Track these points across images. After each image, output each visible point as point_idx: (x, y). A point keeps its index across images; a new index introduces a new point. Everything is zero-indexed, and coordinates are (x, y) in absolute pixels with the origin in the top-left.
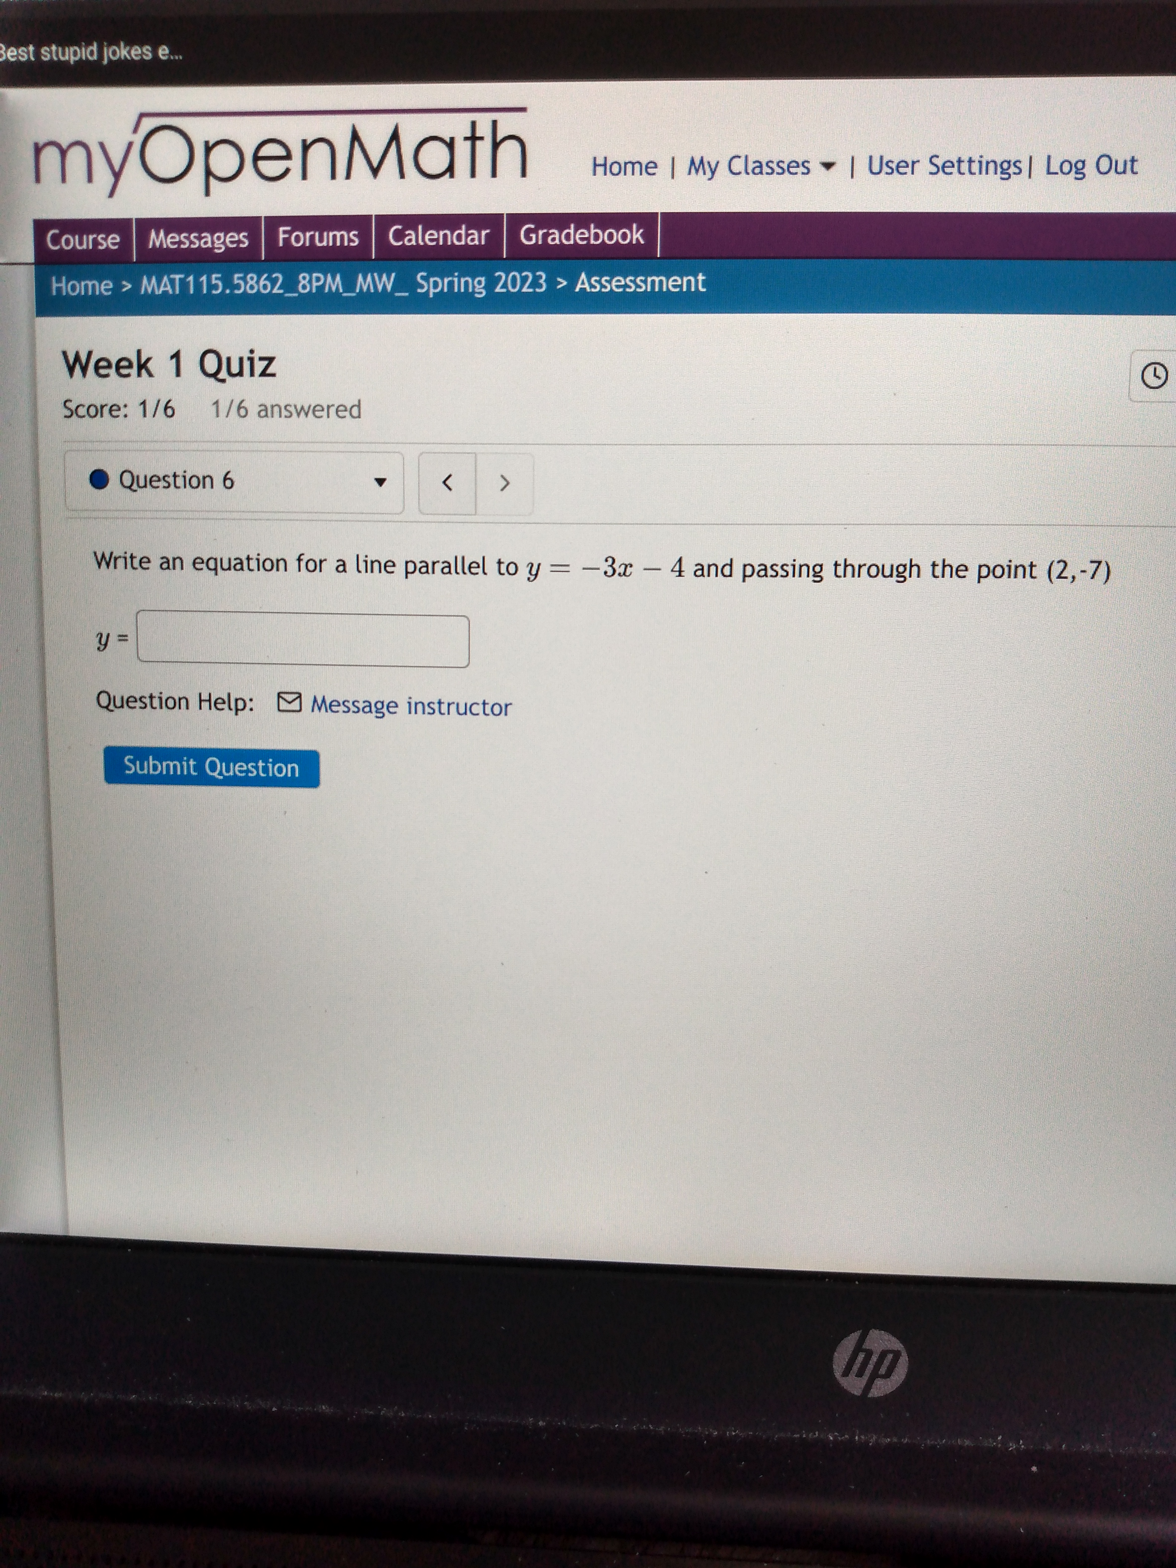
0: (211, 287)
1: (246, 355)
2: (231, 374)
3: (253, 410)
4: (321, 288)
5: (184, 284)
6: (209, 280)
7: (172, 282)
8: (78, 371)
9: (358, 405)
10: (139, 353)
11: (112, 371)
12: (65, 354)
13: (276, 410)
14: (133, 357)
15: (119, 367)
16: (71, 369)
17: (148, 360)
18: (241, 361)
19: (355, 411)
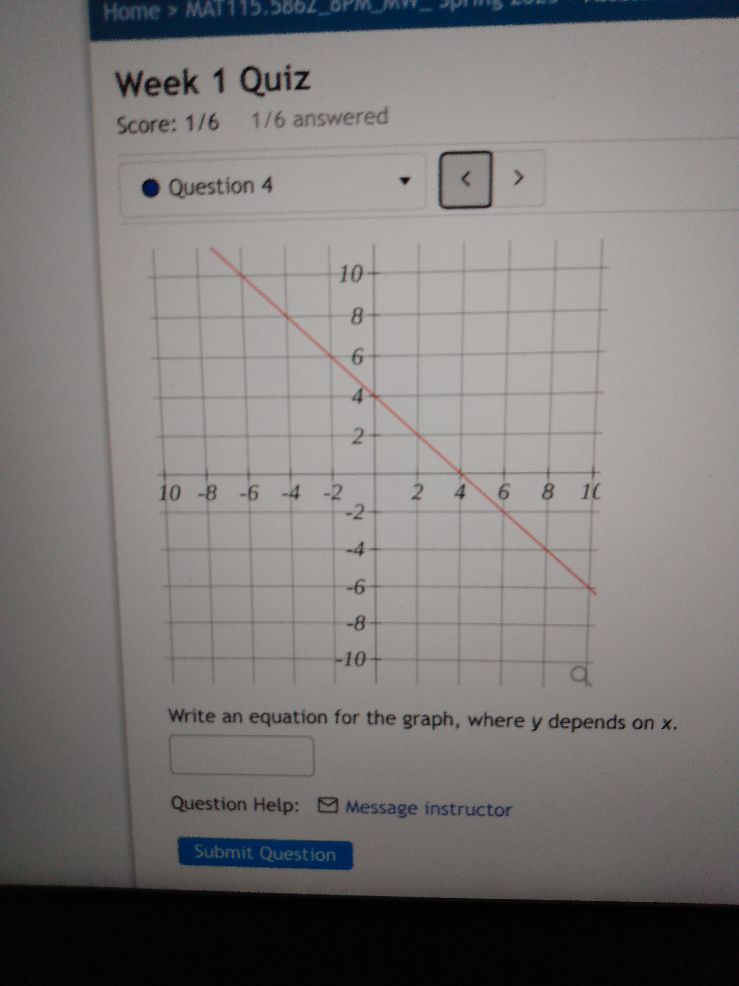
1: (283, 70)
2: (269, 89)
3: (290, 119)
4: (351, 7)
6: (248, 3)
7: (215, 6)
8: (130, 90)
9: (385, 112)
10: (185, 72)
11: (161, 90)
12: (118, 76)
13: (311, 119)
14: (180, 76)
15: (167, 86)
16: (124, 90)
17: (194, 78)
18: (278, 76)
19: (382, 118)
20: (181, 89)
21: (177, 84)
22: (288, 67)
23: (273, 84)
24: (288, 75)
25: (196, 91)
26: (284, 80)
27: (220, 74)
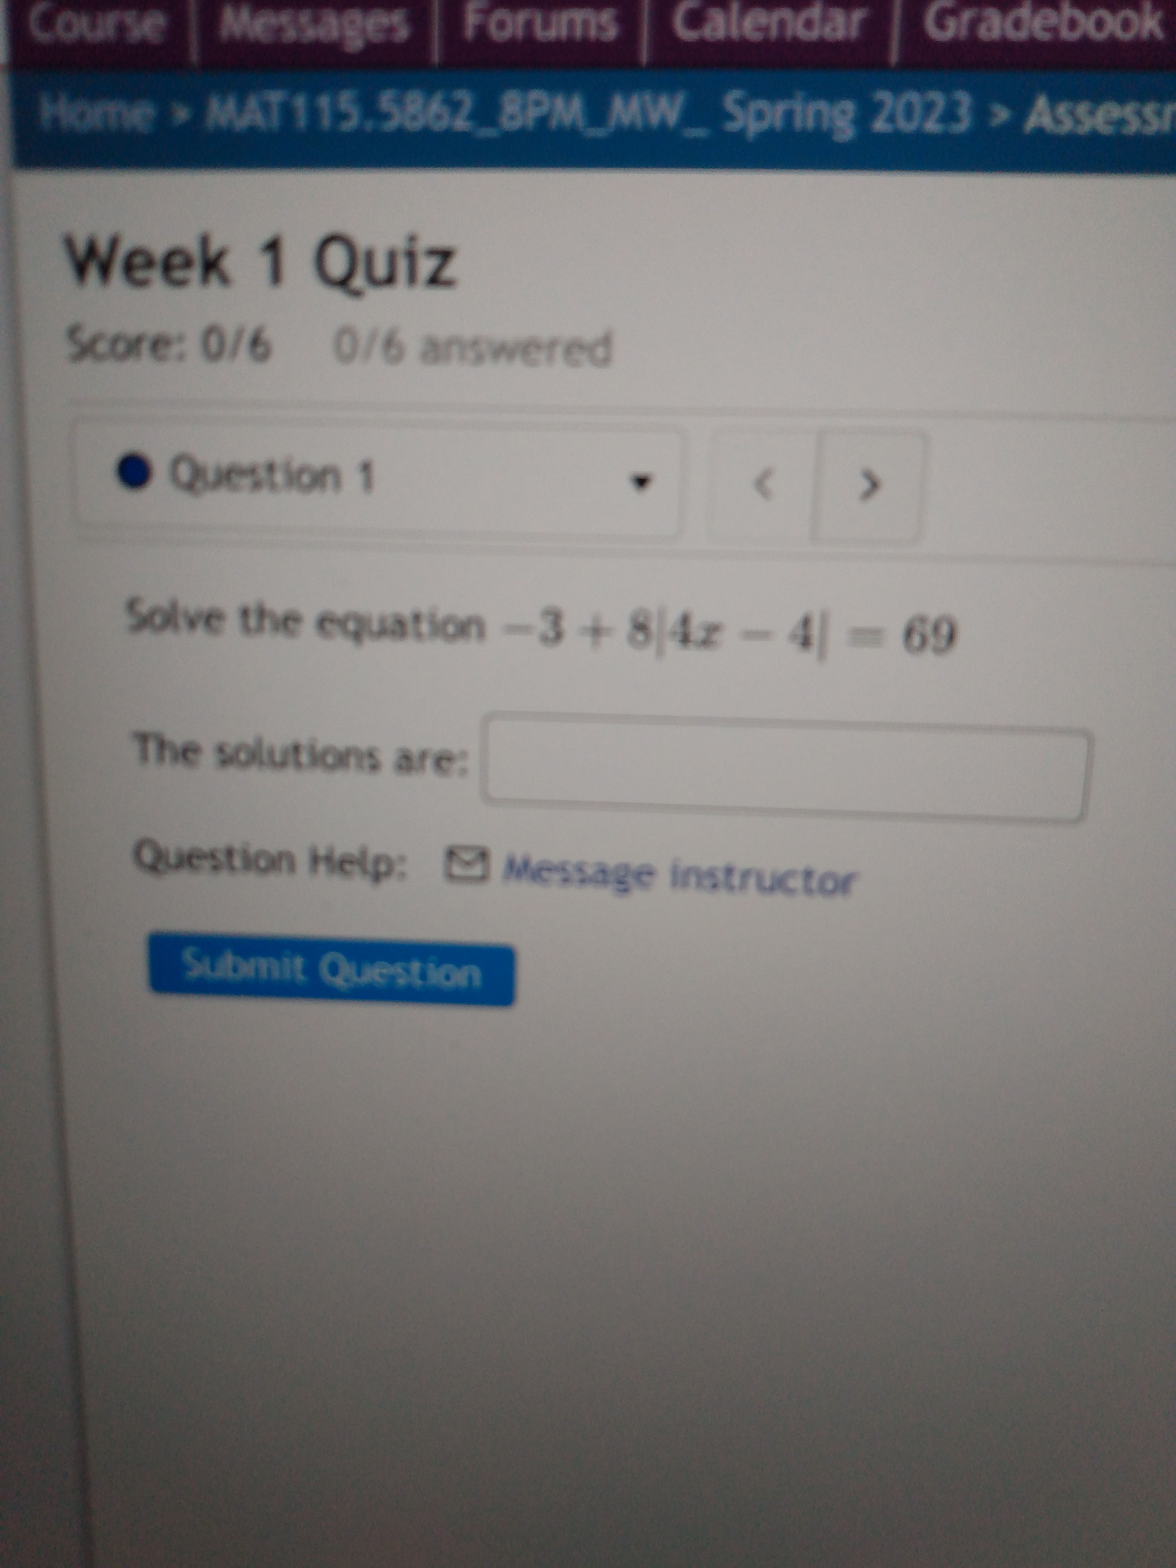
0: (340, 116)
1: (401, 244)
2: (373, 281)
3: (413, 346)
4: (543, 121)
5: (288, 111)
6: (334, 104)
7: (265, 107)
8: (93, 273)
9: (607, 340)
10: (205, 241)
11: (155, 275)
12: (69, 243)
13: (455, 350)
14: (193, 248)
15: (167, 267)
16: (81, 270)
17: (221, 254)
18: (392, 257)
19: (600, 352)
20: (195, 273)
21: (188, 263)
22: (412, 239)
23: (381, 270)
24: (411, 255)
25: (225, 280)
26: (402, 266)
27: (273, 247)
